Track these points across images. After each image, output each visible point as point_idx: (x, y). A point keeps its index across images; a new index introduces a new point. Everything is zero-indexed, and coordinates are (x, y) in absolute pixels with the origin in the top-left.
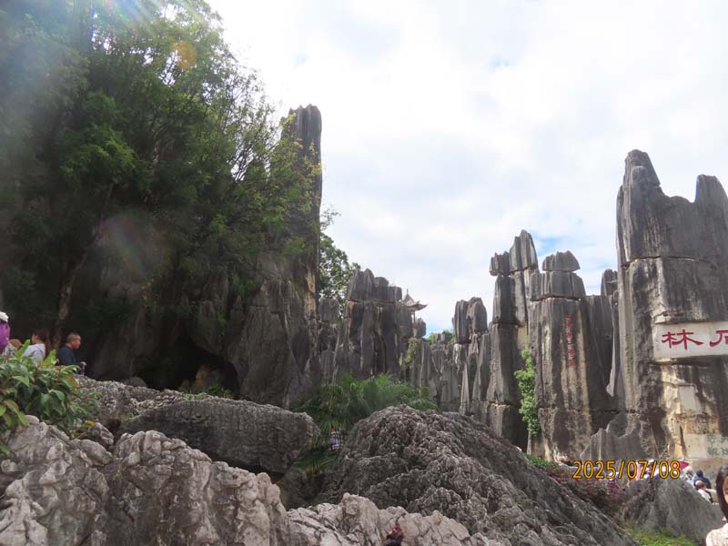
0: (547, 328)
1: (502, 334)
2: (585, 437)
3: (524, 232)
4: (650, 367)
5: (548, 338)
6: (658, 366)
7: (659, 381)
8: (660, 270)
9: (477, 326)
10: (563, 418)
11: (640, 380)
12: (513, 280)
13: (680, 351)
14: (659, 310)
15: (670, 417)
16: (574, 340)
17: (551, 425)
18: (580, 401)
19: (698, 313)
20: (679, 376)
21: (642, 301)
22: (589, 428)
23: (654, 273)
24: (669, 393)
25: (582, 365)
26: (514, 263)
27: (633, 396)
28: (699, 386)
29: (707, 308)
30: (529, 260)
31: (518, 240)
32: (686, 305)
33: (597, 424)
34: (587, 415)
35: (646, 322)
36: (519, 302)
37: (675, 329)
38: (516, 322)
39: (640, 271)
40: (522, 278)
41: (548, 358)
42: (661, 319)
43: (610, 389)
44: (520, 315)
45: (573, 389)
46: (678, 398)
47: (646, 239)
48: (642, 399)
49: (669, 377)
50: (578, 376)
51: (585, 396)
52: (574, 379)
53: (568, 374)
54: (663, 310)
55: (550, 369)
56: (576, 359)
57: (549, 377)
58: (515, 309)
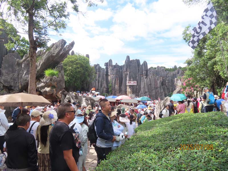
0: (114, 79)
1: (106, 77)
2: (118, 94)
3: (111, 59)
4: (126, 86)
5: (114, 81)
6: (127, 86)
10: (115, 92)
12: (108, 68)
13: (129, 84)
14: (128, 79)
15: (127, 92)
16: (117, 81)
17: (114, 93)
18: (117, 90)
19: (132, 80)
21: (126, 77)
23: (128, 74)
24: (128, 89)
25: (118, 85)
26: (109, 64)
28: (131, 88)
29: (133, 79)
30: (111, 65)
31: (110, 60)
32: (131, 78)
33: (119, 92)
34: (118, 91)
35: (126, 80)
36: (109, 72)
37: (129, 81)
38: (108, 75)
39: (126, 74)
40: (110, 68)
41: (114, 83)
43: (121, 88)
44: (109, 74)
45: (117, 88)
46: (129, 90)
47: (127, 69)
48: (125, 90)
49: (128, 87)
51: (118, 89)
52: (117, 87)
53: (116, 86)
56: (117, 84)
57: (114, 86)
58: (108, 73)
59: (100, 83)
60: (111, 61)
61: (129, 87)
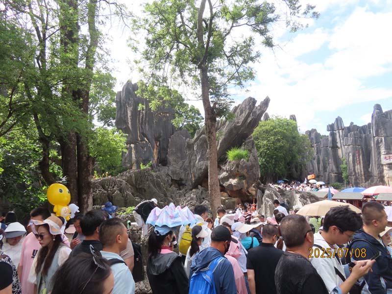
0: (351, 154)
1: (333, 151)
2: (363, 183)
3: (339, 117)
4: (380, 166)
5: (351, 157)
6: (382, 165)
7: (383, 169)
8: (383, 140)
10: (356, 179)
11: (378, 169)
12: (336, 134)
13: (388, 161)
14: (383, 150)
15: (385, 178)
16: (359, 157)
17: (353, 181)
18: (361, 174)
20: (388, 168)
21: (378, 148)
22: (364, 181)
23: (382, 141)
24: (385, 172)
25: (362, 164)
26: (335, 127)
27: (375, 172)
30: (341, 127)
31: (337, 119)
32: (390, 149)
33: (367, 180)
34: (363, 178)
35: (379, 153)
36: (338, 140)
37: (387, 156)
38: (337, 147)
39: (378, 140)
40: (339, 132)
41: (351, 162)
42: (384, 153)
43: (370, 170)
44: (339, 145)
45: (359, 171)
46: (388, 173)
47: (379, 131)
48: (378, 173)
49: (385, 168)
50: (361, 167)
51: (363, 173)
52: (359, 168)
53: (357, 167)
54: (384, 151)
55: (352, 165)
56: (360, 162)
57: (352, 168)
58: (337, 143)
59: (321, 164)
60: (339, 120)
61: (389, 167)
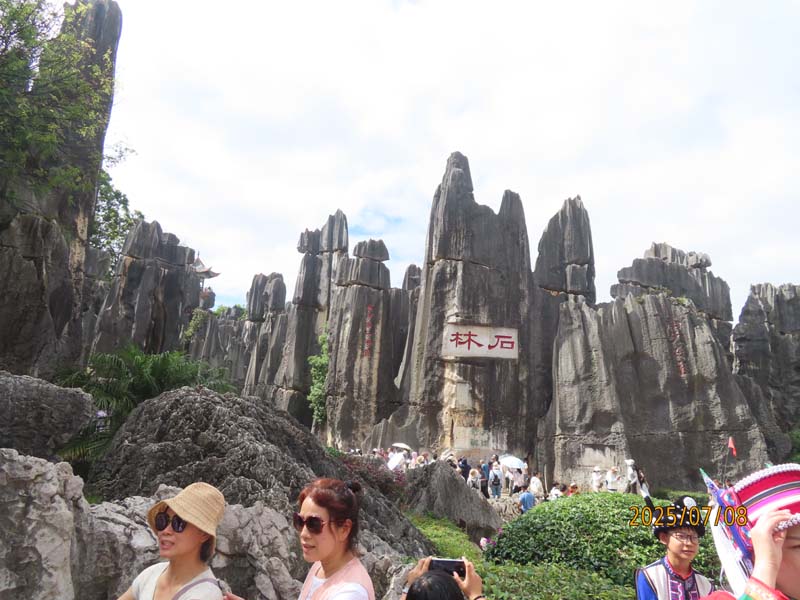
0: (349, 316)
1: (301, 316)
2: (369, 427)
3: (339, 212)
4: (436, 363)
5: (348, 326)
6: (443, 363)
7: (442, 377)
8: (460, 273)
9: (274, 304)
10: (350, 406)
11: (426, 375)
12: (321, 262)
13: (463, 351)
14: (453, 310)
15: (445, 410)
16: (372, 331)
17: (338, 413)
18: (369, 391)
19: (484, 318)
20: (459, 374)
21: (440, 299)
22: (373, 418)
23: (454, 275)
24: (448, 389)
25: (376, 356)
26: (324, 243)
27: (416, 391)
28: (474, 384)
29: (491, 315)
30: (340, 242)
31: (332, 220)
32: (476, 310)
33: (381, 414)
34: (373, 405)
35: (439, 321)
36: (323, 285)
37: (463, 330)
38: (317, 305)
39: (442, 272)
40: (330, 260)
41: (345, 345)
42: (453, 319)
43: (397, 381)
44: (322, 299)
45: (364, 379)
46: (455, 393)
47: (453, 241)
48: (425, 392)
49: (451, 374)
50: (371, 367)
51: (374, 386)
52: (367, 368)
53: (362, 363)
54: (456, 311)
55: (345, 357)
56: (371, 349)
57: (342, 365)
58: (317, 291)
60: (338, 222)
61: (463, 373)
